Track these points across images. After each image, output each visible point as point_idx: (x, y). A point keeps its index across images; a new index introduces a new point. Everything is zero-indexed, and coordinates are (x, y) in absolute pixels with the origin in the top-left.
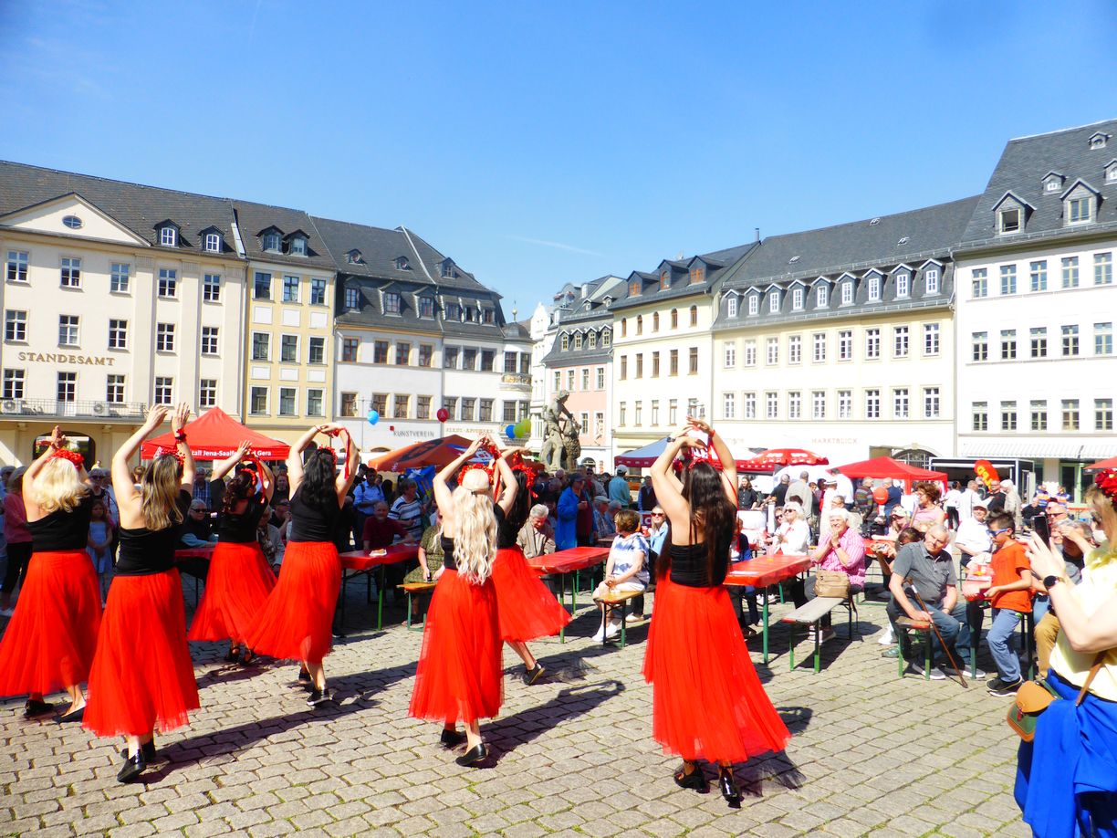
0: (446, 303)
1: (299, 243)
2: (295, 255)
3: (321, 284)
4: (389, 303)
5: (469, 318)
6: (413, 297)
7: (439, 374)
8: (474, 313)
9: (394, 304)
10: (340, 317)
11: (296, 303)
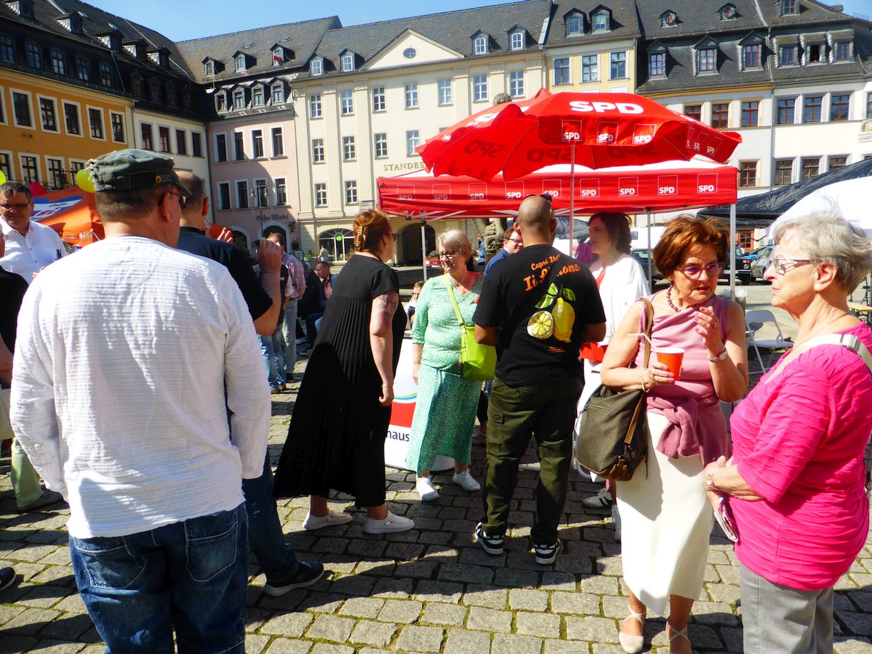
0: (780, 46)
1: (602, 20)
2: (597, 32)
3: (621, 55)
4: (704, 61)
5: (814, 56)
6: (736, 49)
7: (770, 131)
8: (823, 48)
9: (710, 59)
10: (643, 86)
11: (596, 81)
